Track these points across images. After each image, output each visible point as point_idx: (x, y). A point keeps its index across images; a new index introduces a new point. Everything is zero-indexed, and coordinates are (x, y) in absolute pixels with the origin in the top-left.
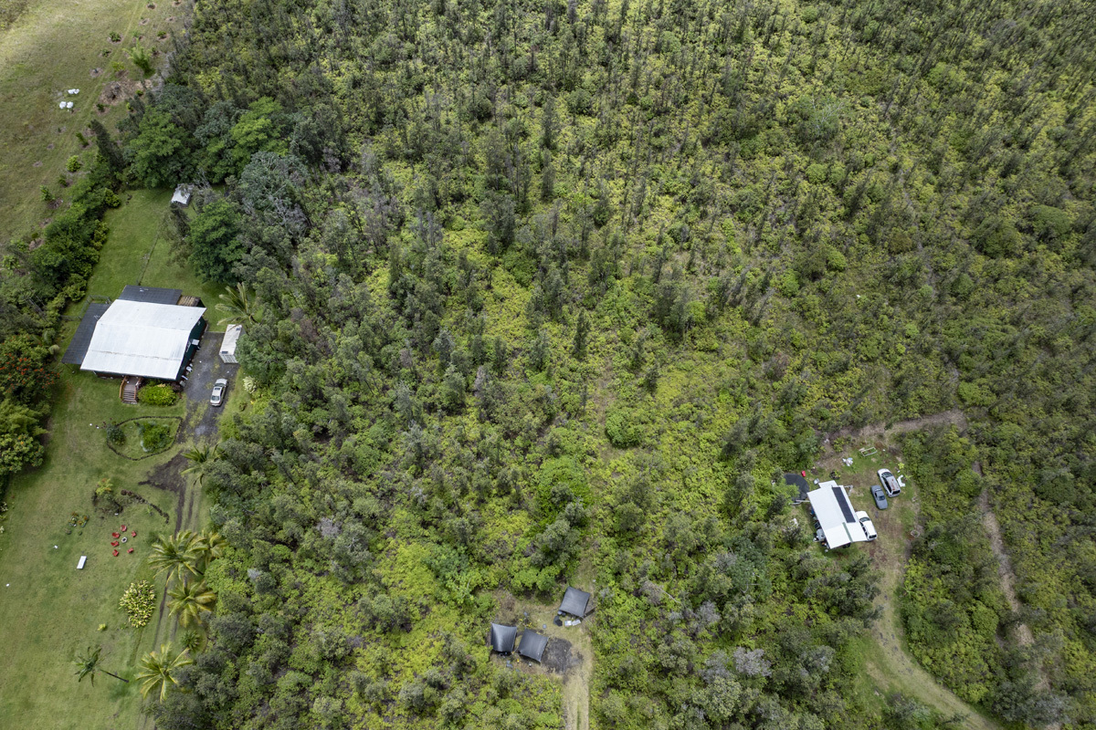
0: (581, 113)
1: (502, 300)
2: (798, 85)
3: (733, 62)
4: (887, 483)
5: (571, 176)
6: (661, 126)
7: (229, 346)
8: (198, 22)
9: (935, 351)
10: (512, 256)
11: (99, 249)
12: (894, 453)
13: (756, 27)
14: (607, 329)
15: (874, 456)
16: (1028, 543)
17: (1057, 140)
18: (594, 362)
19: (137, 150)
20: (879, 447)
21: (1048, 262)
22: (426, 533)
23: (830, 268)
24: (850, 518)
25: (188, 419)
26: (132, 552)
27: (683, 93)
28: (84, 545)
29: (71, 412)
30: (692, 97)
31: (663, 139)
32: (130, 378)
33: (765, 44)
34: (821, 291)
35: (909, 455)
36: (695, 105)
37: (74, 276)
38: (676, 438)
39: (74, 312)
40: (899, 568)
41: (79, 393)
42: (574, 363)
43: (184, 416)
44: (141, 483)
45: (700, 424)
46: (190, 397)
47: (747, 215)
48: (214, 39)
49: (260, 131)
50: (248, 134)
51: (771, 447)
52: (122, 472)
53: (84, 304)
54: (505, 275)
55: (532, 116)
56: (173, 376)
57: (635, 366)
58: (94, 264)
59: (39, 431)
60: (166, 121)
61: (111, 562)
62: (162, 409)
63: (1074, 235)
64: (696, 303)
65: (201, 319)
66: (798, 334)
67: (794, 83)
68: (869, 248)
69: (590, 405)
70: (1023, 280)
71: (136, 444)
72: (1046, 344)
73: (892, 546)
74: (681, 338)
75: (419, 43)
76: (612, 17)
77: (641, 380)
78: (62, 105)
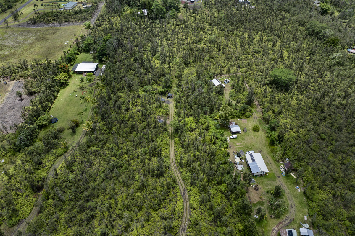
0: (168, 40)
1: (155, 62)
4: (227, 80)
7: (103, 68)
9: (236, 66)
13: (201, 29)
15: (224, 78)
26: (86, 94)
29: (72, 78)
32: (85, 72)
33: (202, 31)
37: (72, 61)
41: (74, 76)
43: (95, 77)
44: (87, 86)
54: (155, 59)
56: (93, 71)
58: (75, 61)
62: (91, 77)
65: (98, 65)
67: (208, 35)
71: (86, 81)
73: (228, 88)
74: (188, 65)
78: (65, 43)
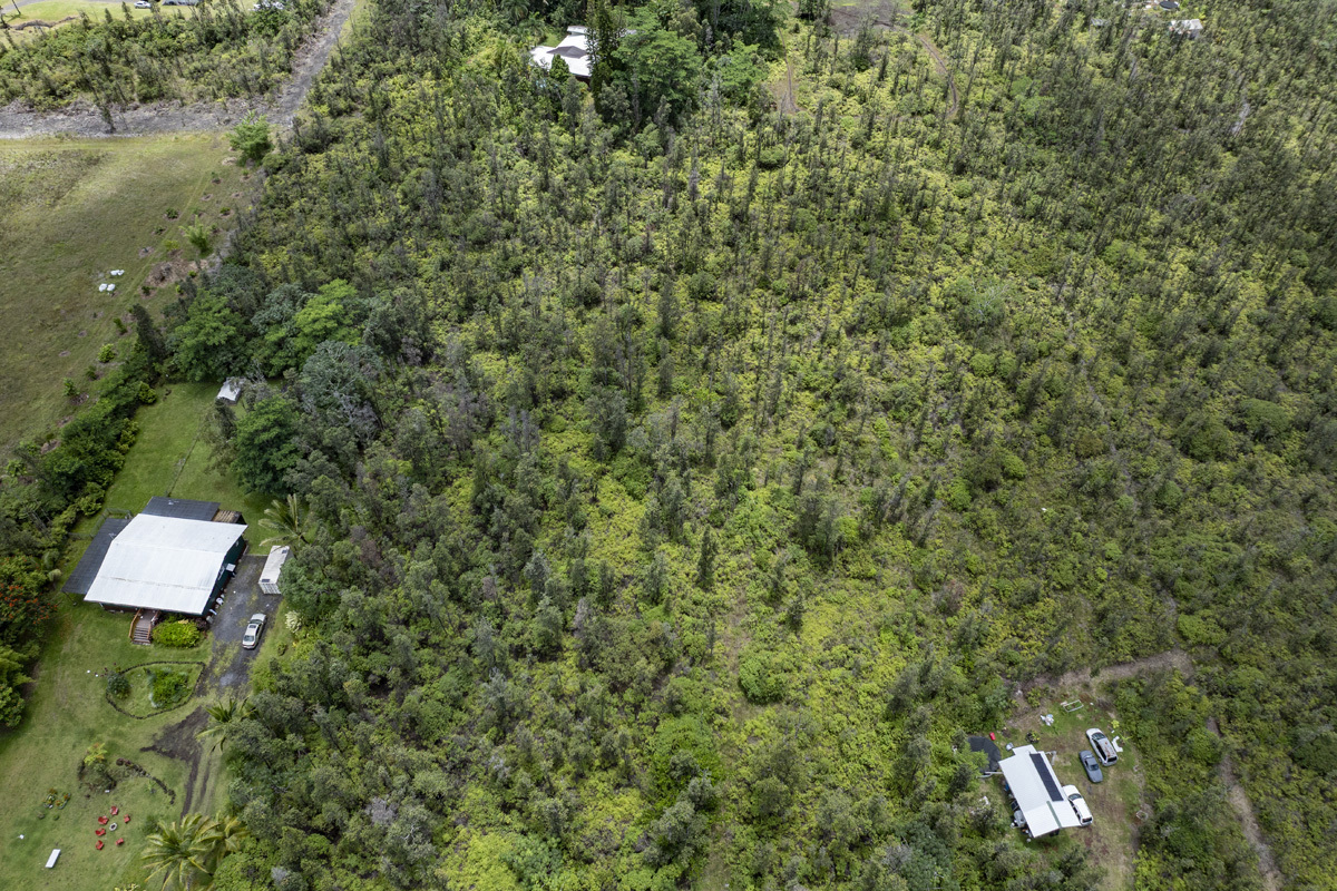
0: (704, 298)
1: (610, 516)
2: (954, 266)
3: (878, 241)
4: (1099, 747)
5: (693, 370)
6: (797, 312)
7: (271, 573)
8: (268, 198)
9: (1144, 576)
10: (622, 463)
11: (124, 453)
12: (1105, 707)
13: (902, 203)
14: (739, 552)
15: (1079, 712)
16: (1293, 829)
17: (1260, 324)
18: (723, 593)
19: (183, 339)
20: (1085, 699)
21: (1269, 466)
22: (508, 819)
23: (1007, 475)
24: (1056, 796)
25: (212, 665)
26: (121, 844)
27: (822, 276)
28: (59, 834)
29: (66, 655)
30: (832, 280)
31: (800, 328)
32: (145, 611)
33: (914, 221)
34: (998, 504)
35: (1124, 710)
36: (836, 289)
37: (91, 485)
38: (829, 691)
39: (86, 529)
40: (1126, 864)
41: (79, 630)
42: (698, 594)
43: (207, 661)
44: (144, 750)
45: (858, 672)
46: (218, 637)
47: (903, 412)
48: (284, 215)
49: (328, 318)
50: (315, 321)
51: (949, 700)
52: (121, 735)
53: (99, 518)
54: (613, 485)
55: (647, 301)
56: (199, 611)
57: (775, 599)
58: (116, 470)
59: (22, 679)
60: (221, 305)
61: (93, 859)
62: (180, 652)
63: (1295, 433)
64: (848, 521)
65: (241, 539)
66: (974, 556)
67: (948, 263)
68: (1053, 451)
69: (718, 646)
70: (1242, 488)
71: (143, 697)
72: (1279, 565)
73: (1114, 834)
74: (830, 563)
75: (518, 222)
76: (738, 194)
77: (782, 616)
78: (102, 287)
